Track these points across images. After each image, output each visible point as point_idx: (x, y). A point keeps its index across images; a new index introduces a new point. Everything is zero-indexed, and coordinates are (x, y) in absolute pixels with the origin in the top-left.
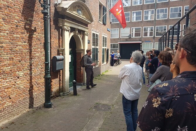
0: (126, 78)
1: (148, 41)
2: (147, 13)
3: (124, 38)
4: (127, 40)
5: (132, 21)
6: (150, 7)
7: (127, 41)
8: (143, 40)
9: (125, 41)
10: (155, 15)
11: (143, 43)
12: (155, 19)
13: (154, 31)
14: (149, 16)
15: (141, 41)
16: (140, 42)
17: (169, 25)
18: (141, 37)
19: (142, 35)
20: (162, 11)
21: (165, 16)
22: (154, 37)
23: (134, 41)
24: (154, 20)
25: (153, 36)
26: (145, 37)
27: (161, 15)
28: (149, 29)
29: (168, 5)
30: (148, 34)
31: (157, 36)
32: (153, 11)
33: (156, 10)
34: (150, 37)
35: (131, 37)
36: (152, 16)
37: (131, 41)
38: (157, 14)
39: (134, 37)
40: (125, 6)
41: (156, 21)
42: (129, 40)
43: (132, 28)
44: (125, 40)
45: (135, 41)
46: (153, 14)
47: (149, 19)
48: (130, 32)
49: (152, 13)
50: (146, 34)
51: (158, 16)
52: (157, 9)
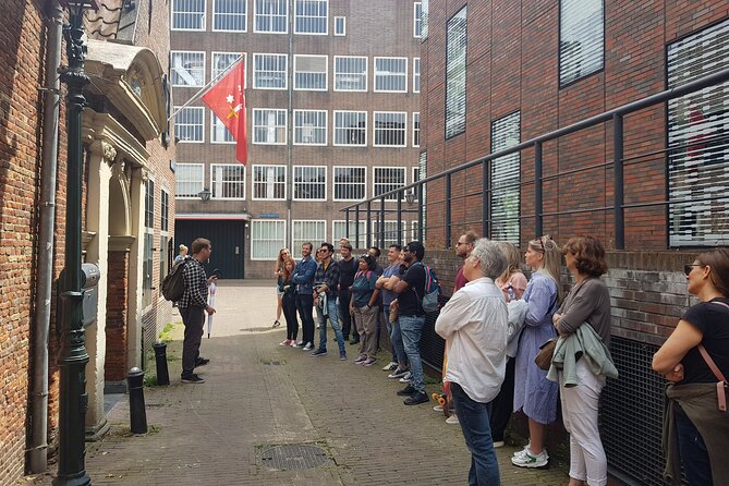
0: (473, 330)
1: (269, 213)
2: (262, 118)
3: (182, 198)
4: (193, 208)
5: (212, 142)
6: (272, 100)
7: (196, 212)
8: (252, 209)
9: (188, 212)
10: (290, 130)
11: (253, 221)
12: (290, 141)
13: (290, 183)
14: (271, 130)
15: (245, 212)
16: (244, 217)
17: (333, 164)
18: (244, 199)
19: (249, 193)
20: (311, 119)
21: (319, 135)
22: (290, 201)
23: (221, 212)
24: (286, 143)
25: (285, 199)
26: (258, 199)
27: (308, 129)
28: (271, 173)
29: (328, 101)
30: (270, 191)
31: (298, 200)
32: (284, 116)
33: (292, 112)
34: (277, 199)
35: (211, 198)
36: (280, 133)
37: (210, 213)
38: (294, 127)
39: (219, 196)
40: (185, 83)
41: (294, 150)
42: (202, 209)
43: (212, 165)
44: (187, 209)
45: (225, 212)
46: (284, 124)
47: (271, 140)
48: (207, 179)
49: (280, 120)
50: (261, 191)
51: (299, 132)
52: (294, 111)
